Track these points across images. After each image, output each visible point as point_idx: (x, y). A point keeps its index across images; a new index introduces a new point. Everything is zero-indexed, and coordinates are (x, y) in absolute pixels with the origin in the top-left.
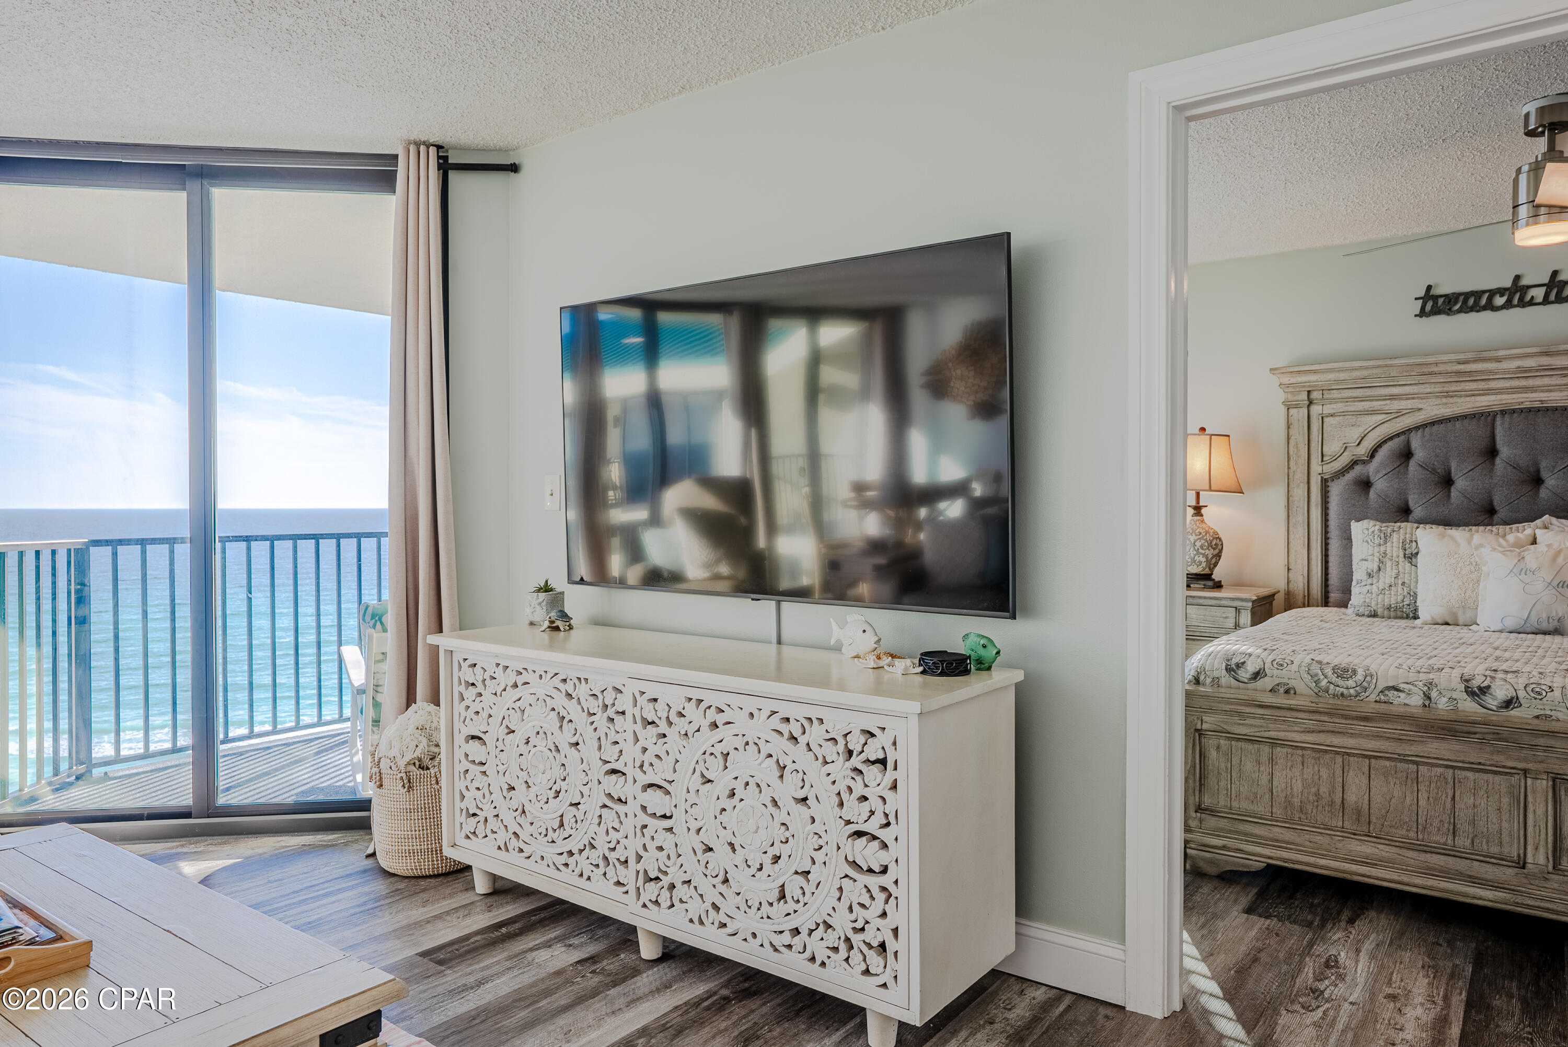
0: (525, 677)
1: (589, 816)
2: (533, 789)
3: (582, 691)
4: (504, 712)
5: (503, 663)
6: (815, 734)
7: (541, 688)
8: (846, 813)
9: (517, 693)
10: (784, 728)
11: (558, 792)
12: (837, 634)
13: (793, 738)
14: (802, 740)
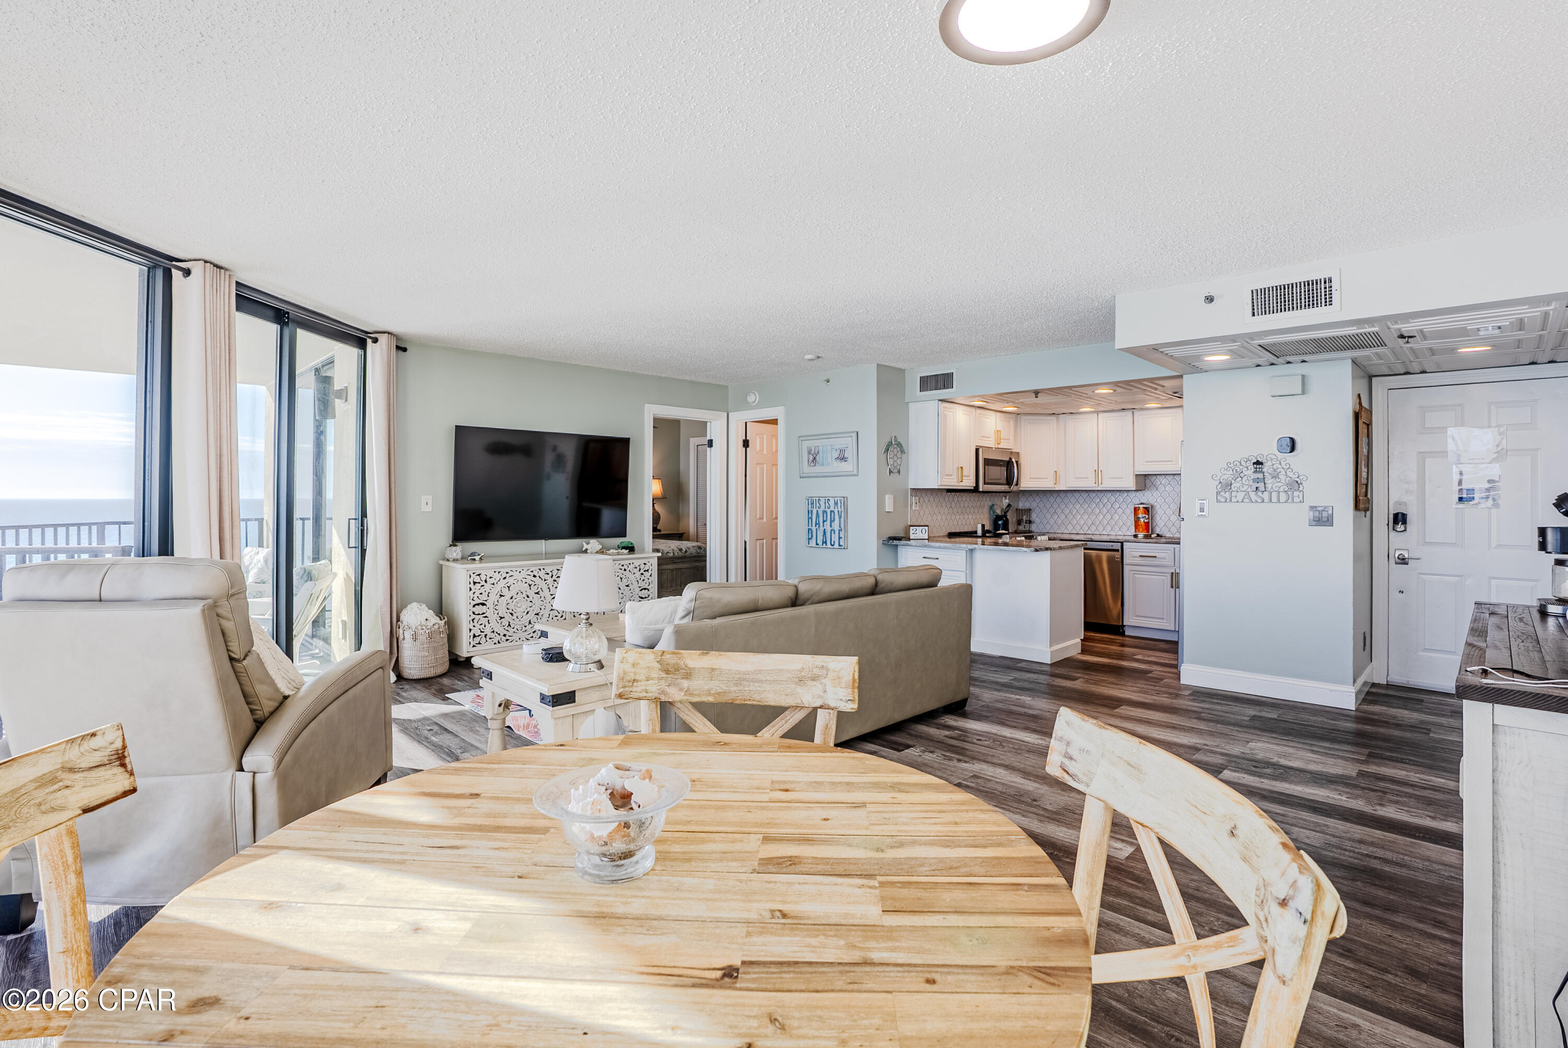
0: (511, 573)
1: (544, 616)
2: (515, 615)
3: (542, 573)
4: (499, 589)
5: (498, 571)
6: (631, 567)
7: (520, 577)
8: (639, 585)
9: (506, 580)
10: (623, 568)
11: (528, 613)
12: (585, 546)
13: (625, 570)
14: (628, 570)
